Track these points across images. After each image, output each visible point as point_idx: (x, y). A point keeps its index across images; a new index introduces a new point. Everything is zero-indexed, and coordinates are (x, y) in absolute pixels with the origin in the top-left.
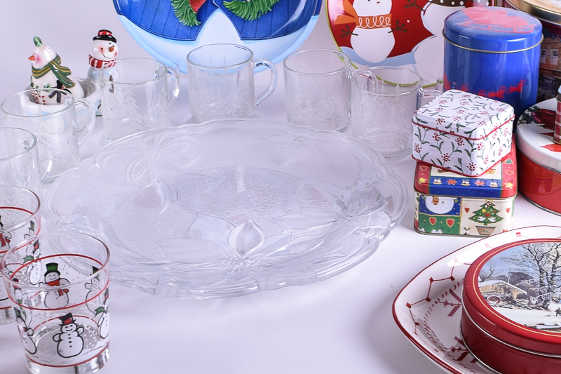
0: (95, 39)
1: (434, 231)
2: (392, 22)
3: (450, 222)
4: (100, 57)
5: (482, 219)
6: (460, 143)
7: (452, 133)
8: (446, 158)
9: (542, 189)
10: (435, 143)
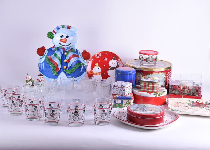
0: (38, 75)
1: (117, 107)
2: (101, 74)
3: (121, 105)
4: (40, 79)
5: (127, 104)
6: (122, 89)
7: (120, 87)
8: (119, 93)
9: (138, 102)
10: (117, 90)
